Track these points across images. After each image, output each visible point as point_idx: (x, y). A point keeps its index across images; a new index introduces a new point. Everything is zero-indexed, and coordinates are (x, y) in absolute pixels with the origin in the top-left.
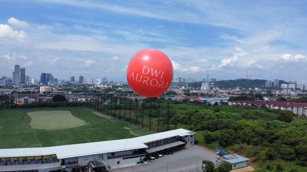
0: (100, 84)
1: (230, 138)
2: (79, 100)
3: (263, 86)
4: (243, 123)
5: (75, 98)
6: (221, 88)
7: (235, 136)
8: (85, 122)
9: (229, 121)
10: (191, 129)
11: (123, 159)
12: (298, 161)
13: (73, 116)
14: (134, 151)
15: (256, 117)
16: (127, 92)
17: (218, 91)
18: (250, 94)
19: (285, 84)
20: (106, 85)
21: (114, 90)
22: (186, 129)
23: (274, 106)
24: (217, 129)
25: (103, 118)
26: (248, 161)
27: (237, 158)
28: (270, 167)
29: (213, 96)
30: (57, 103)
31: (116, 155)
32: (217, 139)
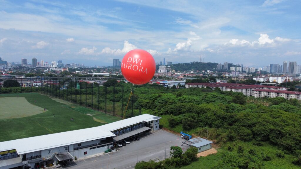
0: (56, 67)
1: (193, 121)
2: (34, 85)
3: (214, 69)
4: (205, 107)
5: (29, 82)
6: (176, 71)
7: (198, 120)
8: (44, 109)
9: (192, 105)
10: (155, 114)
11: (91, 149)
12: (255, 141)
13: (28, 103)
14: (101, 140)
15: (214, 99)
16: (85, 76)
17: (174, 73)
18: (203, 77)
19: (234, 67)
20: (62, 68)
21: (71, 73)
22: (150, 114)
23: (227, 88)
24: (180, 113)
25: (62, 104)
26: (211, 143)
27: (202, 141)
28: (231, 149)
29: (170, 79)
30: (9, 88)
31: (82, 145)
32: (181, 123)
